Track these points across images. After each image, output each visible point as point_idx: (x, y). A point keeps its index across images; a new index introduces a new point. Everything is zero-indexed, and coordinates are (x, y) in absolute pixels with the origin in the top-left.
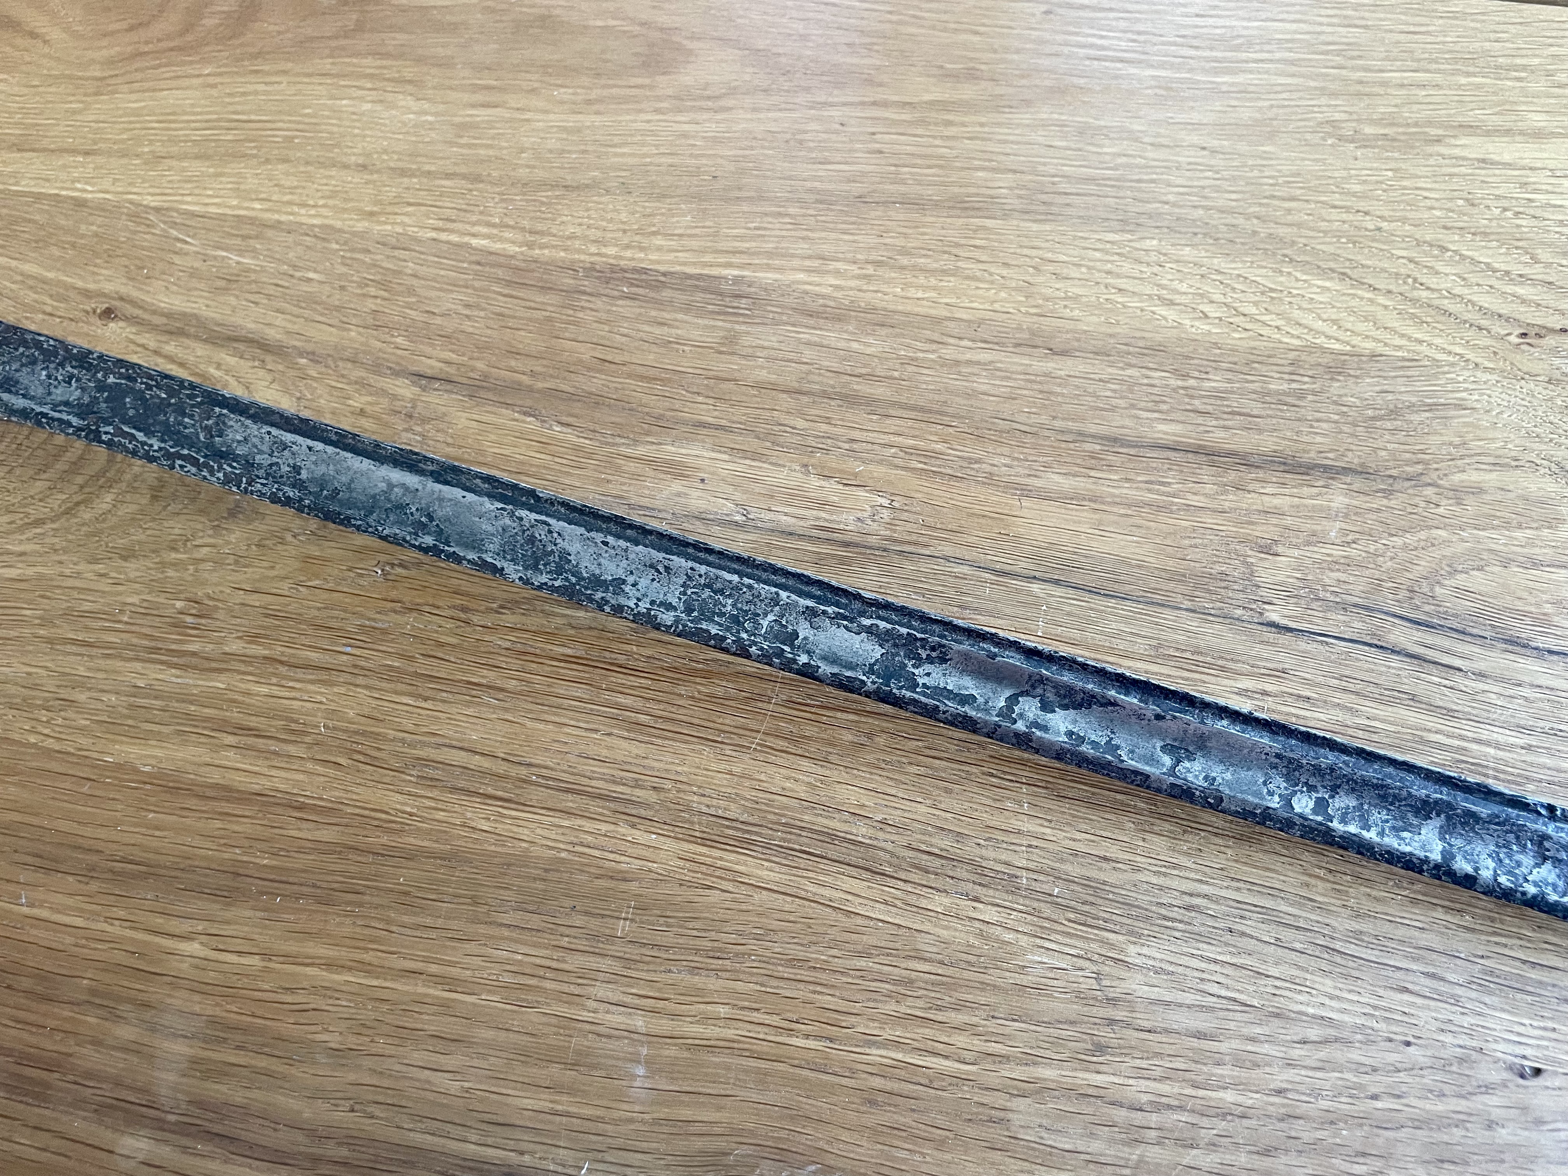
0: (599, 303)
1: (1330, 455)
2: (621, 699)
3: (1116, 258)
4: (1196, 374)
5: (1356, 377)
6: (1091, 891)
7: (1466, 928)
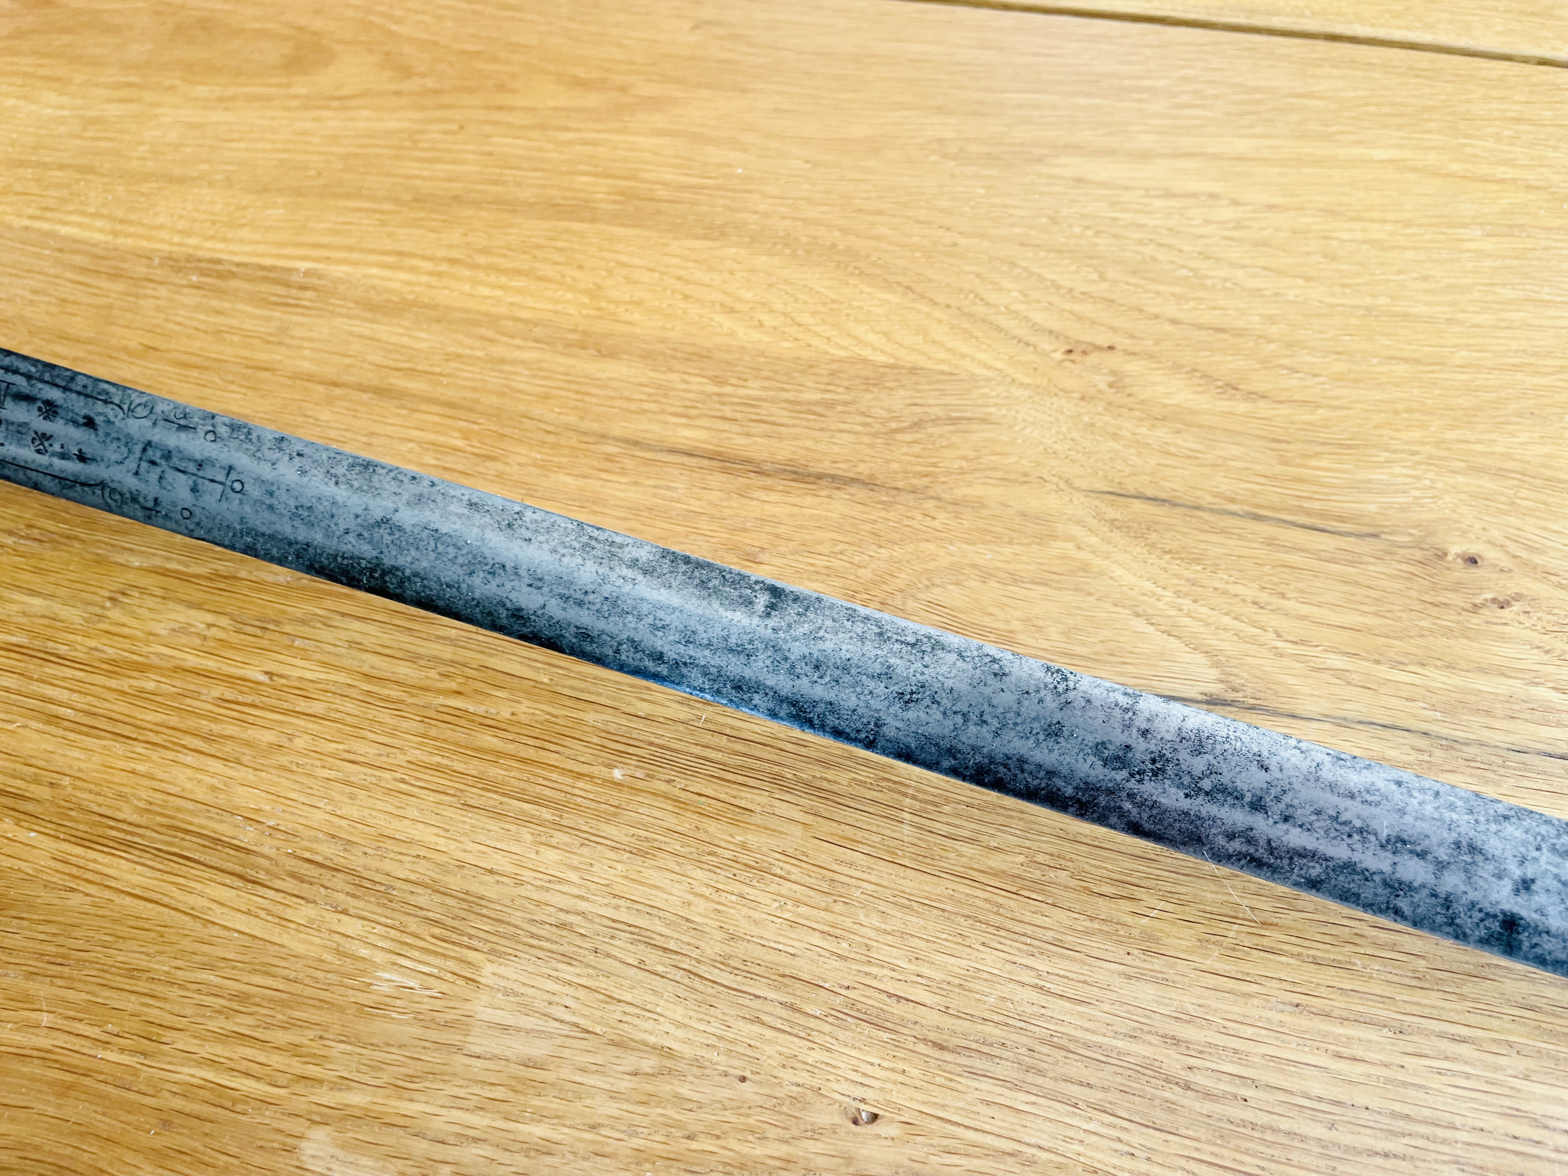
0: (163, 291)
1: (843, 466)
2: (50, 691)
3: (691, 264)
4: (735, 381)
5: (891, 389)
6: (465, 906)
7: (840, 956)
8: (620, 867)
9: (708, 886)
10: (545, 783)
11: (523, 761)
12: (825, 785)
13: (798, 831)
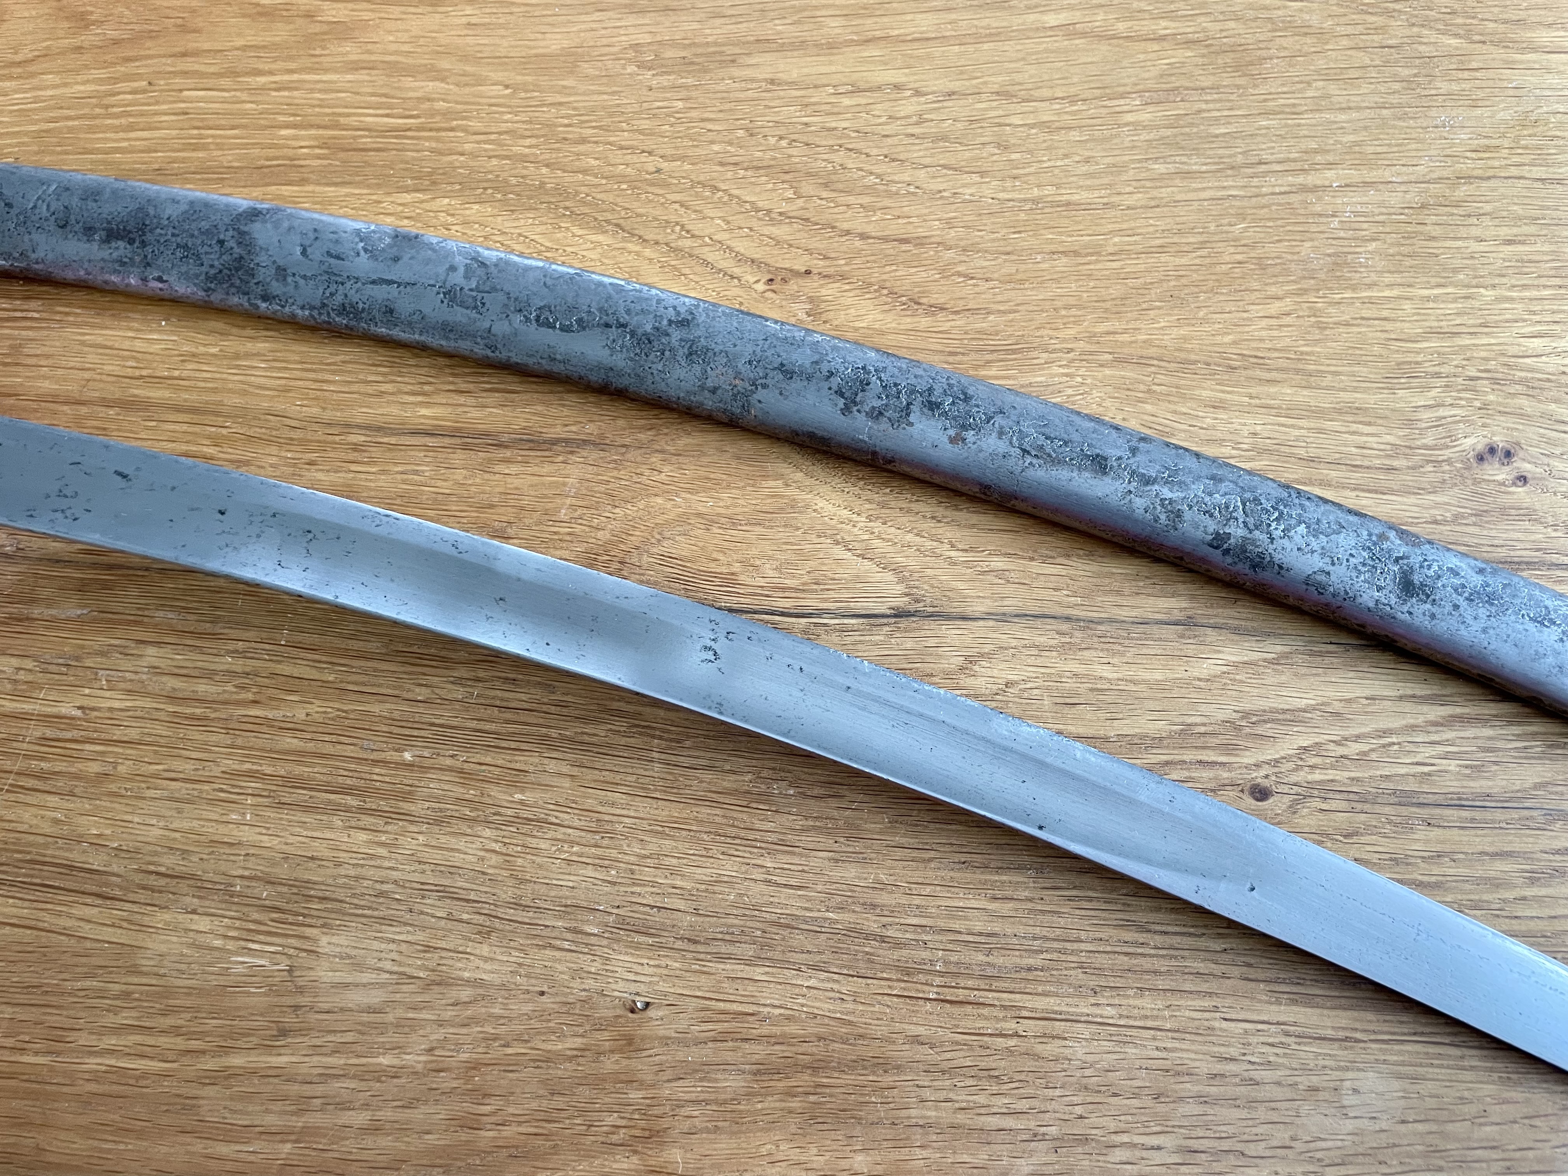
1: (574, 428)
6: (295, 890)
7: (609, 882)
8: (421, 838)
9: (496, 841)
10: (346, 773)
11: (322, 756)
12: (586, 738)
13: (566, 783)
